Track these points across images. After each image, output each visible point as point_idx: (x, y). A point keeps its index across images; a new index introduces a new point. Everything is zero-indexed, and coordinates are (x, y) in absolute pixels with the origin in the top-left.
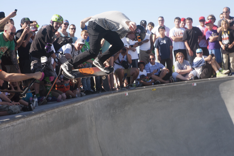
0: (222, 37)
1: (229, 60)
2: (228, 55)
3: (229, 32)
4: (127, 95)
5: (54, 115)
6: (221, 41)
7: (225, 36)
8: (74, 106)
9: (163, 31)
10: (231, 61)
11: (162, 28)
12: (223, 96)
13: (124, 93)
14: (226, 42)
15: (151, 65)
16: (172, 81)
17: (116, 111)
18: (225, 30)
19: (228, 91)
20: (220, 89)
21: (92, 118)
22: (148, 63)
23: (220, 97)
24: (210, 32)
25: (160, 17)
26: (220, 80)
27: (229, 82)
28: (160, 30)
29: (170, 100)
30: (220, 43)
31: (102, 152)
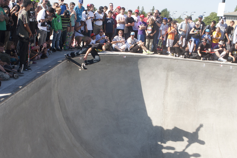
0: (148, 28)
1: (149, 44)
2: (149, 40)
3: (152, 26)
4: (81, 59)
5: (32, 85)
6: (147, 30)
7: (150, 28)
8: (45, 75)
9: (111, 14)
10: (150, 45)
11: (111, 13)
12: (139, 67)
13: (79, 57)
14: (150, 32)
15: (99, 36)
16: (111, 50)
17: (72, 69)
18: (150, 24)
19: (144, 64)
20: (139, 62)
21: (56, 78)
22: (98, 34)
23: (138, 67)
24: (141, 23)
25: (111, 3)
26: (141, 57)
27: (145, 59)
28: (109, 13)
29: (108, 64)
30: (146, 31)
31: (59, 99)
